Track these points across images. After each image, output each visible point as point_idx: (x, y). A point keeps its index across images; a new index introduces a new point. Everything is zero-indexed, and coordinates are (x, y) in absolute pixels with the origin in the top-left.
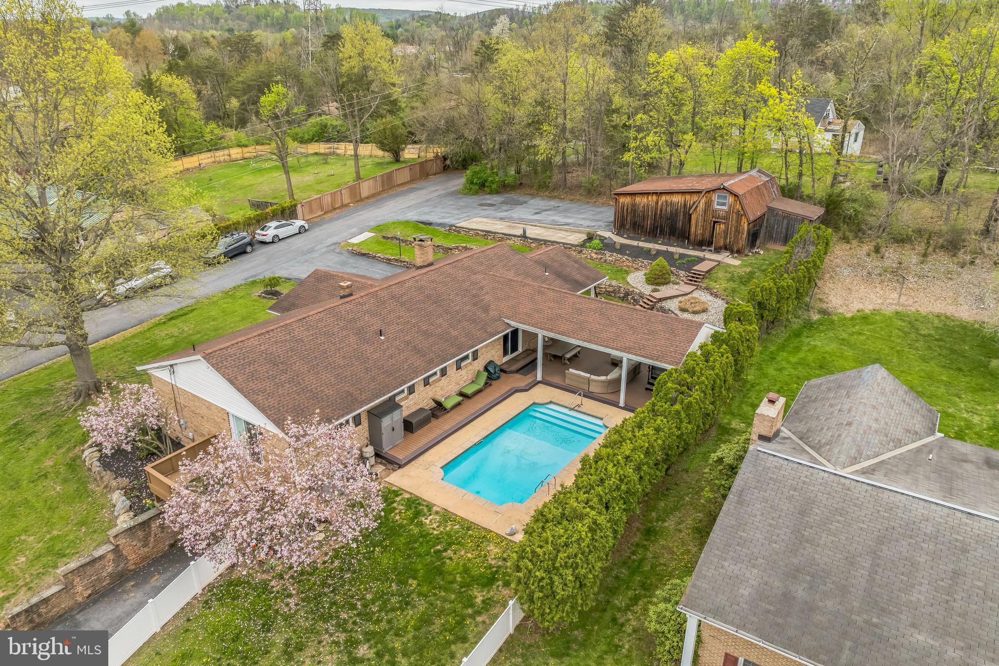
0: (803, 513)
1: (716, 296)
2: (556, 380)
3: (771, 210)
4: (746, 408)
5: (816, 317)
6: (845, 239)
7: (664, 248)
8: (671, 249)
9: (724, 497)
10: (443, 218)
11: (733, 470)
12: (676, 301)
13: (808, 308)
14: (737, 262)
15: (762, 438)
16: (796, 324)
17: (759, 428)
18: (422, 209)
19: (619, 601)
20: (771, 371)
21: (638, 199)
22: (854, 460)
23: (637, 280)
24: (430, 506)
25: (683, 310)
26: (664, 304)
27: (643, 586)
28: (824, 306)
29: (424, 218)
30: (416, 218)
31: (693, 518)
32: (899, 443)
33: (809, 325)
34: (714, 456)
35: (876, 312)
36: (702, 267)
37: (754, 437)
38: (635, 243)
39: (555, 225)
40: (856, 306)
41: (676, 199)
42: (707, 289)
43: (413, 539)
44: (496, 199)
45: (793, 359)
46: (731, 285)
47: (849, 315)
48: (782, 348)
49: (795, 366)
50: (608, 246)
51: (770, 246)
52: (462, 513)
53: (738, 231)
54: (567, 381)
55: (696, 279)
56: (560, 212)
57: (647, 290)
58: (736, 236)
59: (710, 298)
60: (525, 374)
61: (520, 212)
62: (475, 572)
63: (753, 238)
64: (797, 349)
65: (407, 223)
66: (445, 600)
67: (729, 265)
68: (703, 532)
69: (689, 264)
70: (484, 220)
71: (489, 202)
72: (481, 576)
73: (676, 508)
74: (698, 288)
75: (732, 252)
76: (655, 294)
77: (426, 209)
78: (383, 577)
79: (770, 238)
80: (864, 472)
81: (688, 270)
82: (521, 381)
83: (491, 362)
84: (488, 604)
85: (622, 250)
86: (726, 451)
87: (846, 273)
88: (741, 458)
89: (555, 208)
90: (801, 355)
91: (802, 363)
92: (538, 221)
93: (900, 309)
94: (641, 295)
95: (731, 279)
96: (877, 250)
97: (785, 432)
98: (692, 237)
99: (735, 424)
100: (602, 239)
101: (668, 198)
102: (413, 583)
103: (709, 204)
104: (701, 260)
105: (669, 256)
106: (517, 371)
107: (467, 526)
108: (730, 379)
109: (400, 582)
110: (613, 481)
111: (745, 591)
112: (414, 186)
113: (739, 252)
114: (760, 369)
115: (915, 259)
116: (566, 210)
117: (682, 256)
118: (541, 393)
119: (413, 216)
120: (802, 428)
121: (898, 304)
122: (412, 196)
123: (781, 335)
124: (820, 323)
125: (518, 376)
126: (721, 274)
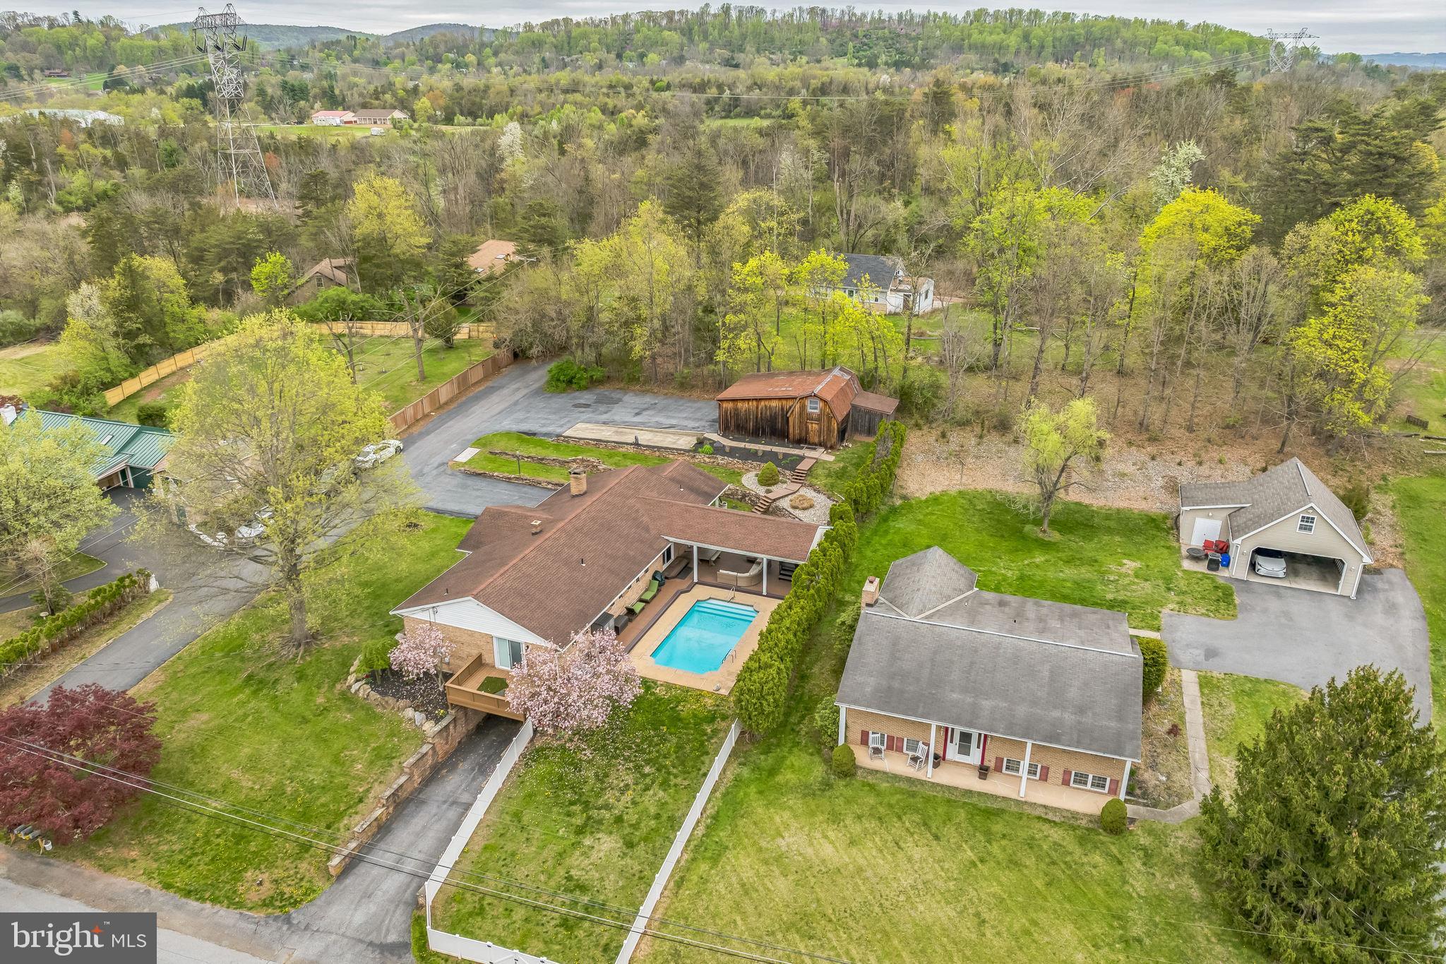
0: (894, 645)
1: (819, 492)
2: (709, 579)
3: (854, 407)
4: (854, 585)
5: (898, 502)
6: (918, 426)
7: (768, 448)
8: (775, 449)
9: (849, 646)
10: (544, 425)
11: (852, 628)
12: (787, 499)
13: (891, 495)
14: (831, 458)
15: (868, 605)
16: (884, 510)
17: (865, 599)
18: (515, 416)
19: (793, 719)
20: (868, 553)
21: (740, 405)
22: (921, 612)
23: (750, 481)
24: (655, 682)
25: (795, 508)
26: (778, 503)
27: (806, 709)
28: (904, 492)
29: (525, 427)
30: (515, 428)
31: (829, 664)
32: (949, 598)
33: (894, 511)
34: (839, 621)
35: (944, 493)
36: (804, 466)
37: (863, 605)
38: (742, 445)
39: (660, 427)
40: (929, 489)
41: (774, 404)
42: (811, 486)
43: (652, 704)
44: (587, 397)
45: (883, 542)
46: (830, 480)
47: (924, 498)
48: (875, 532)
49: (885, 546)
50: (719, 450)
51: (857, 437)
52: (679, 683)
53: (829, 430)
54: (719, 580)
55: (801, 478)
56: (660, 411)
57: (761, 491)
58: (828, 435)
59: (814, 494)
60: (683, 578)
61: (620, 413)
62: (701, 716)
63: (842, 434)
64: (886, 532)
65: (508, 434)
66: (687, 734)
67: (825, 462)
68: (838, 671)
69: (791, 464)
70: (588, 425)
71: (582, 401)
72: (706, 717)
73: (817, 660)
74: (803, 485)
75: (826, 448)
76: (769, 495)
77: (521, 415)
78: (643, 728)
79: (856, 430)
80: (926, 618)
81: (793, 469)
82: (681, 584)
83: (656, 572)
84: (715, 732)
85: (732, 452)
86: (845, 617)
87: (920, 459)
88: (856, 620)
89: (652, 407)
90: (889, 537)
91: (890, 543)
92: (643, 423)
93: (962, 488)
94: (758, 497)
95: (829, 475)
96: (943, 435)
97: (882, 600)
98: (791, 436)
99: (849, 597)
100: (712, 443)
101: (767, 403)
102: (665, 729)
103: (803, 408)
104: (802, 458)
105: (772, 456)
106: (676, 577)
107: (688, 690)
108: (842, 567)
109: (655, 730)
110: (783, 643)
111: (868, 689)
112: (489, 384)
113: (832, 448)
114: (860, 552)
115: (973, 441)
116: (664, 409)
117: (786, 456)
118: (700, 592)
119: (509, 424)
120: (891, 595)
121: (961, 484)
122: (495, 398)
123: (873, 522)
124: (902, 507)
125: (678, 580)
126: (820, 471)
